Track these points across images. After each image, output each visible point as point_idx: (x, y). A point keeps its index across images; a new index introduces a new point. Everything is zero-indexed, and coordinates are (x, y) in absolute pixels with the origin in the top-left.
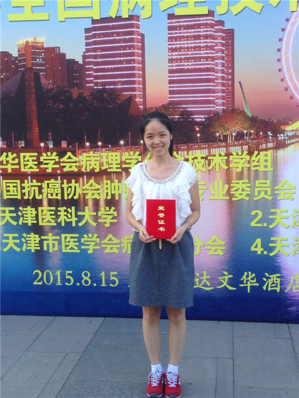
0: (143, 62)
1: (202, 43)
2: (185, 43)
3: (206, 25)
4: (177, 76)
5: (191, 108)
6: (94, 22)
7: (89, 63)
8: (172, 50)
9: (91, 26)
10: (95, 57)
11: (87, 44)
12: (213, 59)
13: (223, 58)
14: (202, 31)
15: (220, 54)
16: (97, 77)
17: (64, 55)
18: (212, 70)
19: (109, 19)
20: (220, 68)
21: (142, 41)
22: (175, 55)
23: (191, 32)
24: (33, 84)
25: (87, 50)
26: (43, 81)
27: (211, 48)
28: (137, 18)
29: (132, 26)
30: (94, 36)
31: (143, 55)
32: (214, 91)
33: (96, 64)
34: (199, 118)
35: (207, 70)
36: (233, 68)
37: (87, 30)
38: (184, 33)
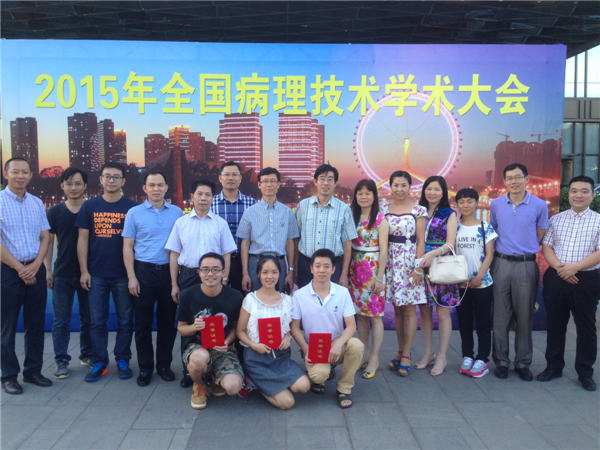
0: (261, 145)
1: (302, 133)
2: (291, 133)
3: (306, 122)
4: (284, 156)
5: (294, 178)
6: (226, 116)
7: (222, 144)
8: (282, 138)
9: (223, 118)
10: (226, 140)
11: (221, 131)
12: (310, 144)
13: (316, 145)
14: (303, 126)
15: (314, 142)
16: (227, 155)
17: (204, 138)
18: (309, 152)
19: (238, 115)
20: (314, 151)
21: (261, 131)
22: (284, 141)
23: (295, 126)
24: (179, 158)
25: (221, 136)
26: (187, 156)
27: (309, 137)
28: (258, 115)
29: (253, 120)
30: (226, 126)
31: (261, 140)
32: (310, 167)
33: (226, 145)
34: (300, 185)
35: (306, 152)
36: (323, 151)
37: (221, 122)
38: (290, 126)
